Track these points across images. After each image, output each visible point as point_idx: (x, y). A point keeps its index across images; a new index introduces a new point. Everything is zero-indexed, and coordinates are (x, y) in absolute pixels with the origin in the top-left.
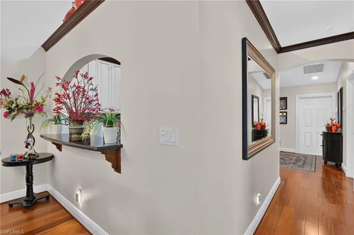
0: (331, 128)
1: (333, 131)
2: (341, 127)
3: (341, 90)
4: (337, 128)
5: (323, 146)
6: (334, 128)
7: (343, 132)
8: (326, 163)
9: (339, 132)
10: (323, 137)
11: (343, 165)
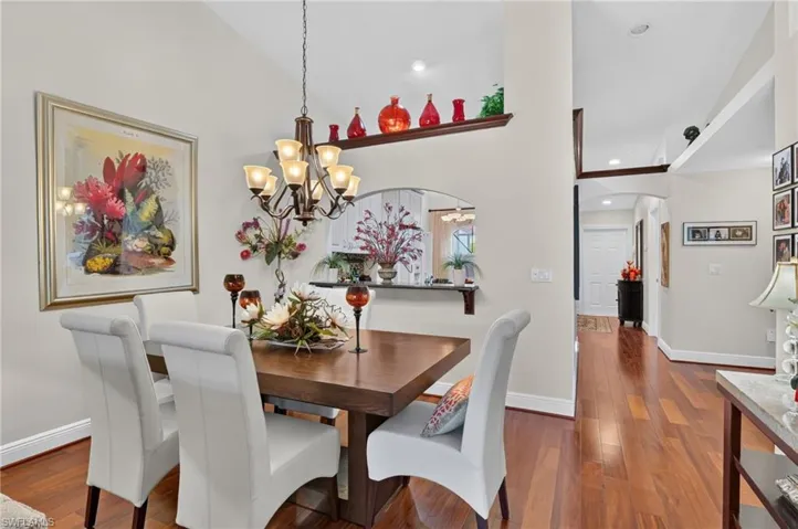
0: (629, 274)
1: (632, 279)
2: (641, 272)
3: (641, 223)
4: (636, 274)
5: (619, 300)
6: (632, 274)
7: (644, 279)
8: (622, 323)
9: (637, 280)
10: (619, 288)
11: (644, 323)
